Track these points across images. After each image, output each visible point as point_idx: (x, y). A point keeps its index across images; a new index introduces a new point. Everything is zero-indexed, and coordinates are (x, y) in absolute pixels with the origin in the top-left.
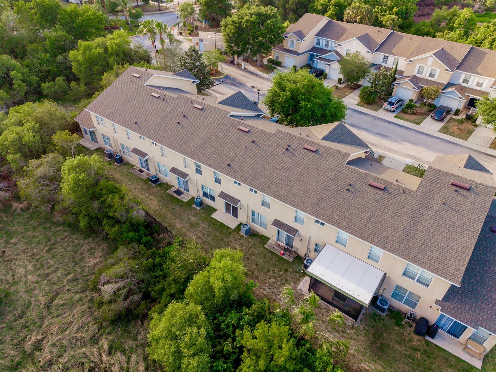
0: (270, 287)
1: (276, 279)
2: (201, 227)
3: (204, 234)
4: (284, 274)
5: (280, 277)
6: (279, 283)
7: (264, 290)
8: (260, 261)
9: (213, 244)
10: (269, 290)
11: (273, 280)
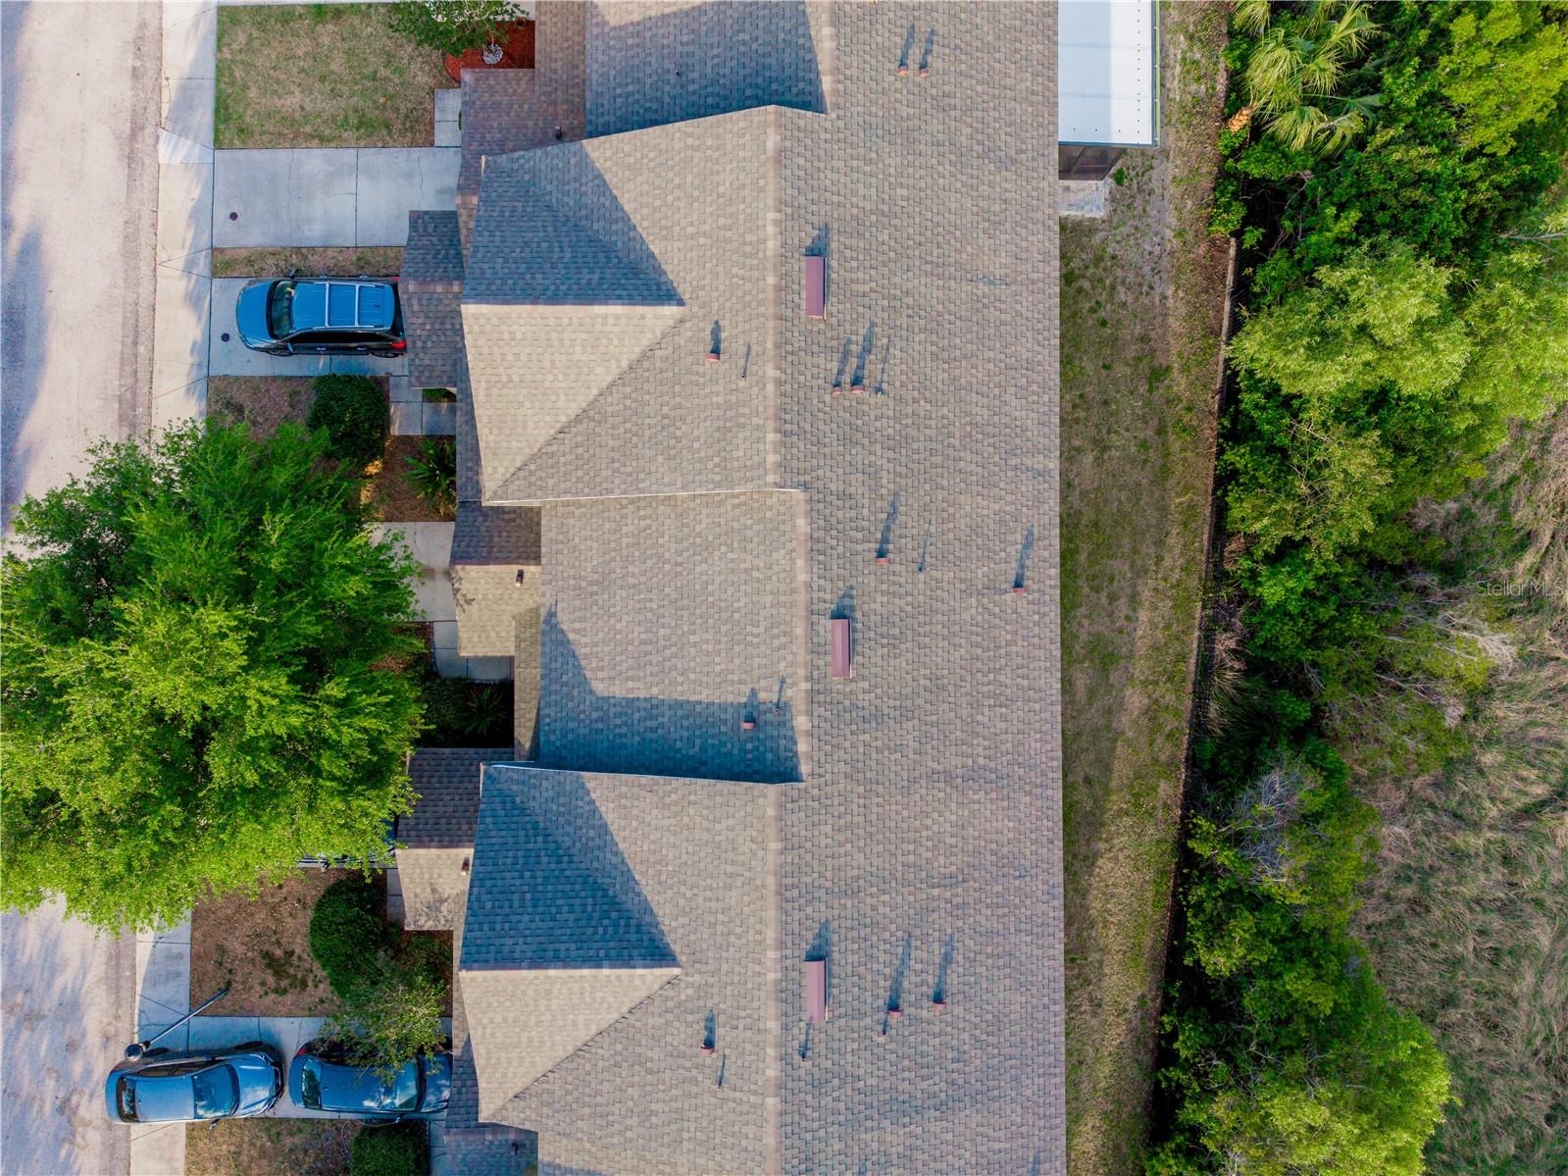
0: (1145, 289)
1: (1113, 287)
2: (1096, 628)
3: (1113, 598)
4: (1083, 276)
5: (1101, 280)
6: (1120, 273)
7: (1166, 298)
8: (1089, 368)
9: (1126, 540)
10: (1156, 286)
11: (1122, 294)
